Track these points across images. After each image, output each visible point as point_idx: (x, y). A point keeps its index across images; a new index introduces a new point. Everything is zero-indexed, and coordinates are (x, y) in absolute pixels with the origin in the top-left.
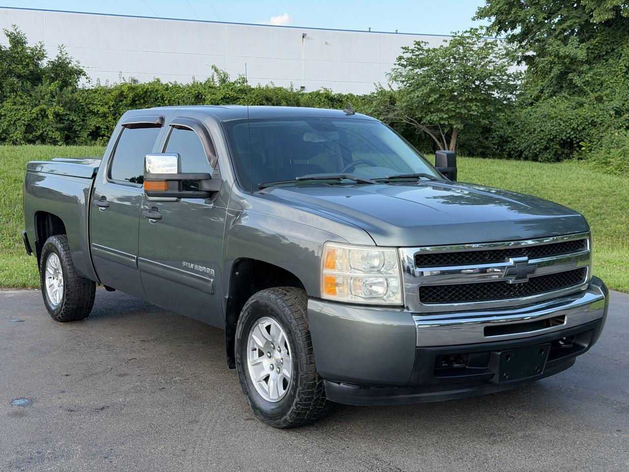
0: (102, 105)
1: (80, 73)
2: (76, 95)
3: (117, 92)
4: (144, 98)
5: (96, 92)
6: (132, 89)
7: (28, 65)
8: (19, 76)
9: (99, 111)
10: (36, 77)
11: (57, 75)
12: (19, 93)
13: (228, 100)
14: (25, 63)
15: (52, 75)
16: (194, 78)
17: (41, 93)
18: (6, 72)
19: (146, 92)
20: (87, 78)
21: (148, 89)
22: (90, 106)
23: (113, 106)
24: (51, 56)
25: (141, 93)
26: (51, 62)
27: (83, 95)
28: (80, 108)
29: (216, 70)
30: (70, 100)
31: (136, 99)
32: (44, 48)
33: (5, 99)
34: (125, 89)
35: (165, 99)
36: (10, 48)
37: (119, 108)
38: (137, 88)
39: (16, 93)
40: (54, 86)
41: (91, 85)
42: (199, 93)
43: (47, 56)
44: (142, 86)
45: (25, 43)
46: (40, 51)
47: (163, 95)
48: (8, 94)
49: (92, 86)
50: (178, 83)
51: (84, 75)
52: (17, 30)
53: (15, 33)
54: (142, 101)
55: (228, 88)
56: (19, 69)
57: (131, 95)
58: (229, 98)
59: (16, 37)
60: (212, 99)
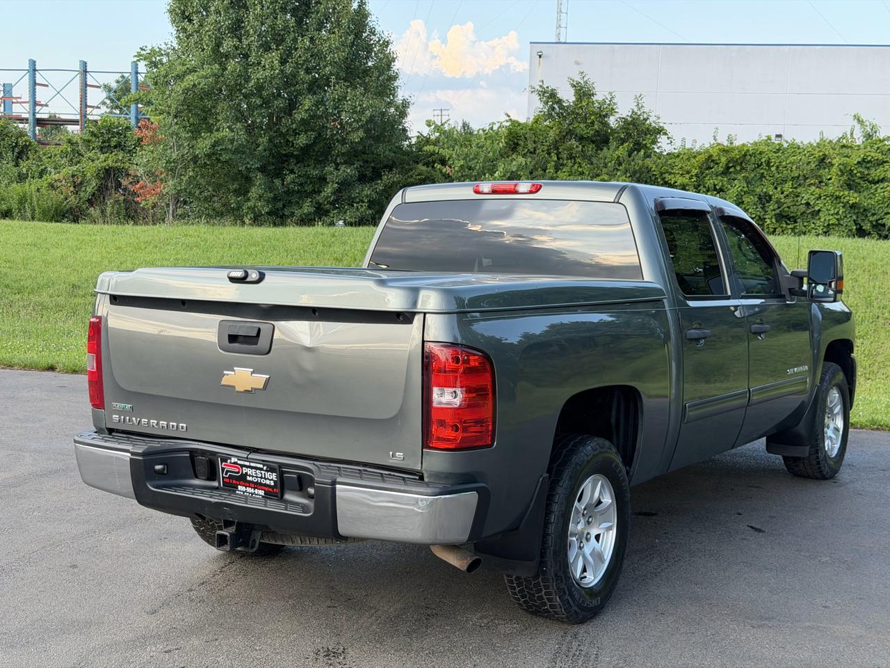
0: (682, 174)
1: (660, 131)
2: (648, 162)
3: (702, 158)
4: (741, 163)
5: (678, 156)
6: (725, 151)
7: (593, 123)
8: (581, 139)
9: (676, 182)
10: (602, 139)
11: (629, 135)
12: (578, 160)
13: (868, 165)
14: (590, 121)
15: (622, 136)
16: (822, 133)
17: (605, 159)
18: (564, 134)
19: (745, 155)
20: (668, 138)
21: (748, 150)
22: (667, 175)
23: (696, 175)
24: (624, 110)
25: (738, 157)
26: (623, 118)
27: (659, 161)
28: (653, 178)
29: (860, 121)
30: (640, 168)
31: (731, 165)
32: (615, 101)
33: (561, 167)
34: (715, 153)
35: (772, 164)
36: (573, 102)
37: (705, 177)
38: (732, 149)
39: (575, 159)
40: (622, 151)
41: (674, 147)
42: (824, 155)
43: (616, 110)
44: (739, 149)
45: (593, 95)
46: (609, 105)
47: (770, 159)
48: (565, 162)
49: (675, 149)
50: (798, 141)
51: (665, 134)
52: (585, 79)
53: (582, 83)
54: (738, 168)
55: (871, 147)
56: (581, 129)
57: (723, 160)
58: (872, 162)
59: (582, 88)
60: (840, 164)
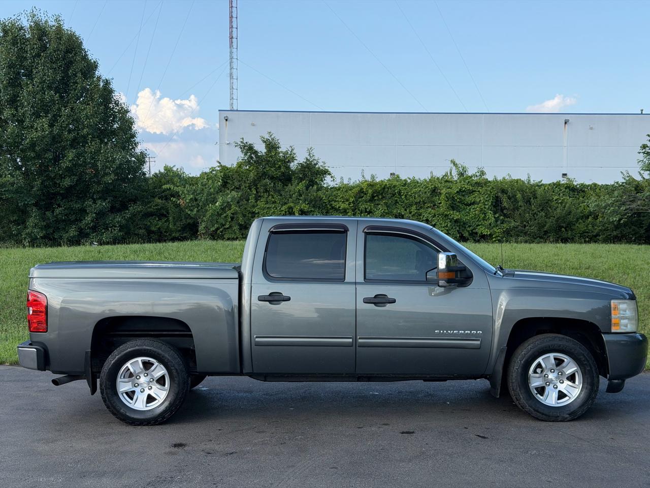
0: (343, 202)
1: (326, 172)
2: (320, 193)
3: (356, 190)
4: (382, 193)
5: (339, 189)
6: (371, 185)
7: (280, 167)
8: (272, 178)
10: (286, 178)
11: (305, 176)
12: (271, 193)
13: (464, 194)
14: (277, 166)
15: (301, 176)
16: (432, 173)
17: (290, 192)
18: (261, 175)
19: (384, 188)
20: (332, 177)
21: (386, 185)
22: (333, 203)
23: (353, 202)
24: (301, 158)
25: (380, 189)
26: (301, 164)
27: (327, 193)
28: (324, 205)
29: (455, 164)
30: (315, 198)
31: (375, 195)
32: (294, 151)
33: (259, 198)
34: (364, 186)
35: (402, 194)
36: (265, 153)
37: (358, 203)
38: (376, 184)
39: (269, 193)
40: (301, 186)
41: (336, 183)
42: (435, 187)
43: (296, 158)
44: (380, 184)
45: (278, 147)
46: (291, 154)
47: (400, 191)
48: (262, 194)
49: (336, 184)
50: (417, 178)
51: (329, 174)
52: (272, 137)
53: (270, 139)
54: (380, 197)
55: (464, 181)
56: (272, 171)
57: (370, 191)
58: (465, 191)
59: (271, 143)
60: (446, 193)
